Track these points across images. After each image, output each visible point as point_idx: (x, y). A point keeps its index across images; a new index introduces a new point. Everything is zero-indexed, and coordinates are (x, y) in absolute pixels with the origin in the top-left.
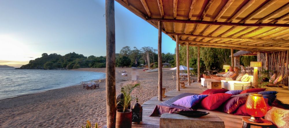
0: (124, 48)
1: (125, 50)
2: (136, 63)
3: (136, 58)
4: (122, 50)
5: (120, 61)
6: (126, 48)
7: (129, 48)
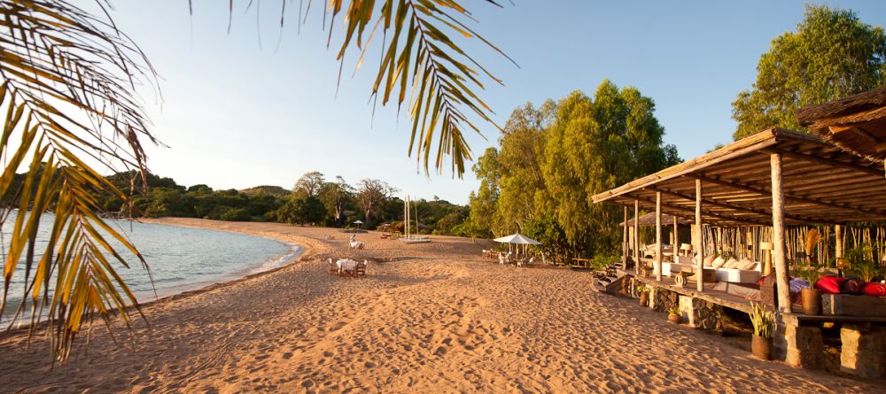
0: (309, 175)
1: (310, 180)
2: (338, 217)
3: (338, 205)
4: (301, 180)
5: (300, 208)
6: (313, 177)
7: (322, 177)
